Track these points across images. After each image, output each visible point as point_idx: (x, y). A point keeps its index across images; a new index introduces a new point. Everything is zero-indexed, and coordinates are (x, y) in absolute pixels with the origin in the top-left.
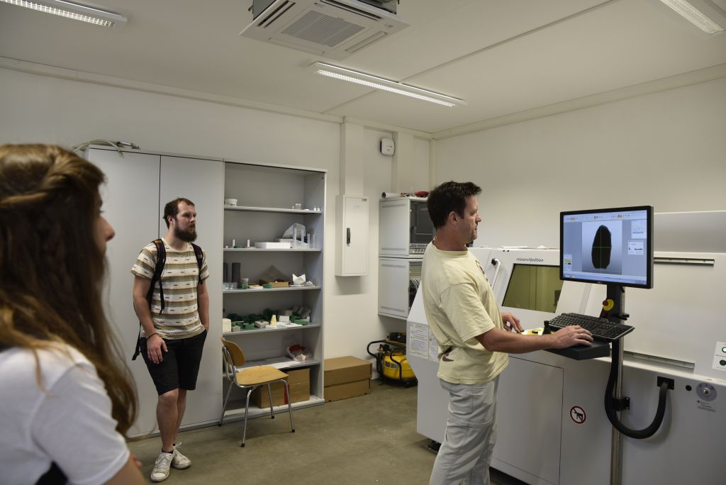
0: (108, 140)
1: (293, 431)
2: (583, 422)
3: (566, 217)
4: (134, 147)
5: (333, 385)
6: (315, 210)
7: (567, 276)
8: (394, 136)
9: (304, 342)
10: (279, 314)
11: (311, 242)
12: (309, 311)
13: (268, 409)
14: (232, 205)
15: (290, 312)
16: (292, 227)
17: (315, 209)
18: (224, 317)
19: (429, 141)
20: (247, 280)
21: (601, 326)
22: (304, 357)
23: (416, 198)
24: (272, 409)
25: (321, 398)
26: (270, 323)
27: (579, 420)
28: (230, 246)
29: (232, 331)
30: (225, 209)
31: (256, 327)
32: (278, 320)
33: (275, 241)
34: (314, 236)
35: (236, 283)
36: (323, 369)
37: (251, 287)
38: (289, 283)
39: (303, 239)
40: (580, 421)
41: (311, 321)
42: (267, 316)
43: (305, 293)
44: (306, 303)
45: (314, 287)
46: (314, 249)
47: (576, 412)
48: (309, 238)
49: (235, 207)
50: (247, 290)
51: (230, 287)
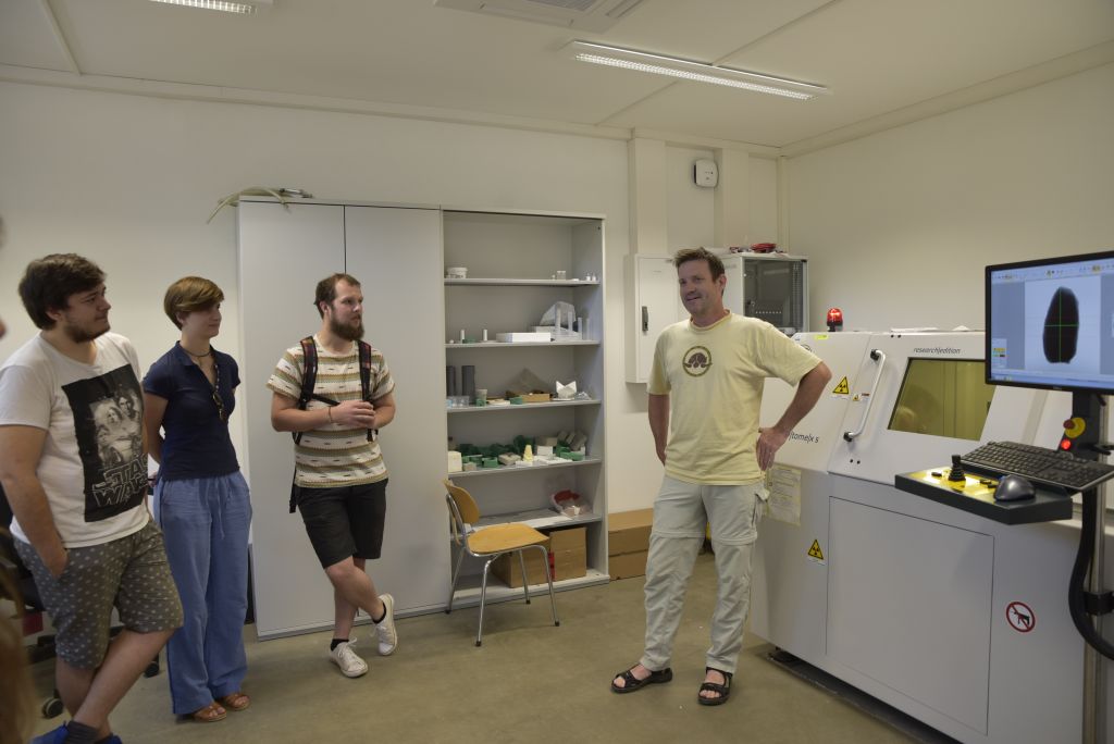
0: (267, 187)
1: (557, 624)
2: (1029, 629)
3: (995, 275)
4: (305, 196)
5: (624, 553)
6: (588, 280)
7: (997, 378)
8: (716, 155)
9: (576, 487)
10: (535, 443)
11: (584, 331)
12: (585, 439)
13: (521, 590)
14: (457, 276)
15: (554, 441)
16: (553, 308)
17: (589, 278)
18: (450, 450)
19: (777, 160)
20: (485, 391)
21: (1058, 465)
22: (577, 510)
23: (752, 254)
24: (526, 589)
25: (604, 573)
26: (522, 457)
27: (1022, 626)
28: (457, 339)
29: (463, 470)
30: (446, 284)
31: (500, 463)
32: (534, 452)
33: (528, 331)
34: (588, 320)
35: (468, 397)
36: (608, 528)
37: (491, 402)
38: (551, 395)
39: (571, 326)
40: (1025, 628)
41: (587, 454)
42: (518, 448)
43: (578, 410)
44: (578, 427)
45: (590, 401)
46: (588, 341)
47: (1016, 613)
48: (580, 325)
49: (464, 279)
50: (485, 407)
51: (458, 402)
